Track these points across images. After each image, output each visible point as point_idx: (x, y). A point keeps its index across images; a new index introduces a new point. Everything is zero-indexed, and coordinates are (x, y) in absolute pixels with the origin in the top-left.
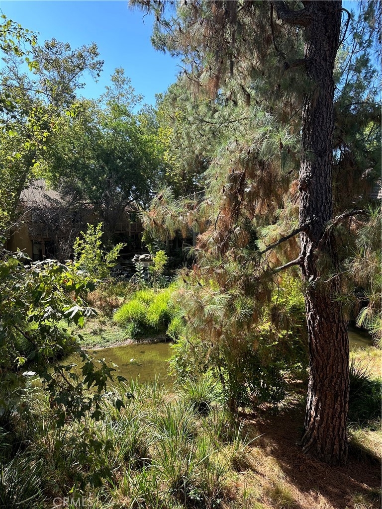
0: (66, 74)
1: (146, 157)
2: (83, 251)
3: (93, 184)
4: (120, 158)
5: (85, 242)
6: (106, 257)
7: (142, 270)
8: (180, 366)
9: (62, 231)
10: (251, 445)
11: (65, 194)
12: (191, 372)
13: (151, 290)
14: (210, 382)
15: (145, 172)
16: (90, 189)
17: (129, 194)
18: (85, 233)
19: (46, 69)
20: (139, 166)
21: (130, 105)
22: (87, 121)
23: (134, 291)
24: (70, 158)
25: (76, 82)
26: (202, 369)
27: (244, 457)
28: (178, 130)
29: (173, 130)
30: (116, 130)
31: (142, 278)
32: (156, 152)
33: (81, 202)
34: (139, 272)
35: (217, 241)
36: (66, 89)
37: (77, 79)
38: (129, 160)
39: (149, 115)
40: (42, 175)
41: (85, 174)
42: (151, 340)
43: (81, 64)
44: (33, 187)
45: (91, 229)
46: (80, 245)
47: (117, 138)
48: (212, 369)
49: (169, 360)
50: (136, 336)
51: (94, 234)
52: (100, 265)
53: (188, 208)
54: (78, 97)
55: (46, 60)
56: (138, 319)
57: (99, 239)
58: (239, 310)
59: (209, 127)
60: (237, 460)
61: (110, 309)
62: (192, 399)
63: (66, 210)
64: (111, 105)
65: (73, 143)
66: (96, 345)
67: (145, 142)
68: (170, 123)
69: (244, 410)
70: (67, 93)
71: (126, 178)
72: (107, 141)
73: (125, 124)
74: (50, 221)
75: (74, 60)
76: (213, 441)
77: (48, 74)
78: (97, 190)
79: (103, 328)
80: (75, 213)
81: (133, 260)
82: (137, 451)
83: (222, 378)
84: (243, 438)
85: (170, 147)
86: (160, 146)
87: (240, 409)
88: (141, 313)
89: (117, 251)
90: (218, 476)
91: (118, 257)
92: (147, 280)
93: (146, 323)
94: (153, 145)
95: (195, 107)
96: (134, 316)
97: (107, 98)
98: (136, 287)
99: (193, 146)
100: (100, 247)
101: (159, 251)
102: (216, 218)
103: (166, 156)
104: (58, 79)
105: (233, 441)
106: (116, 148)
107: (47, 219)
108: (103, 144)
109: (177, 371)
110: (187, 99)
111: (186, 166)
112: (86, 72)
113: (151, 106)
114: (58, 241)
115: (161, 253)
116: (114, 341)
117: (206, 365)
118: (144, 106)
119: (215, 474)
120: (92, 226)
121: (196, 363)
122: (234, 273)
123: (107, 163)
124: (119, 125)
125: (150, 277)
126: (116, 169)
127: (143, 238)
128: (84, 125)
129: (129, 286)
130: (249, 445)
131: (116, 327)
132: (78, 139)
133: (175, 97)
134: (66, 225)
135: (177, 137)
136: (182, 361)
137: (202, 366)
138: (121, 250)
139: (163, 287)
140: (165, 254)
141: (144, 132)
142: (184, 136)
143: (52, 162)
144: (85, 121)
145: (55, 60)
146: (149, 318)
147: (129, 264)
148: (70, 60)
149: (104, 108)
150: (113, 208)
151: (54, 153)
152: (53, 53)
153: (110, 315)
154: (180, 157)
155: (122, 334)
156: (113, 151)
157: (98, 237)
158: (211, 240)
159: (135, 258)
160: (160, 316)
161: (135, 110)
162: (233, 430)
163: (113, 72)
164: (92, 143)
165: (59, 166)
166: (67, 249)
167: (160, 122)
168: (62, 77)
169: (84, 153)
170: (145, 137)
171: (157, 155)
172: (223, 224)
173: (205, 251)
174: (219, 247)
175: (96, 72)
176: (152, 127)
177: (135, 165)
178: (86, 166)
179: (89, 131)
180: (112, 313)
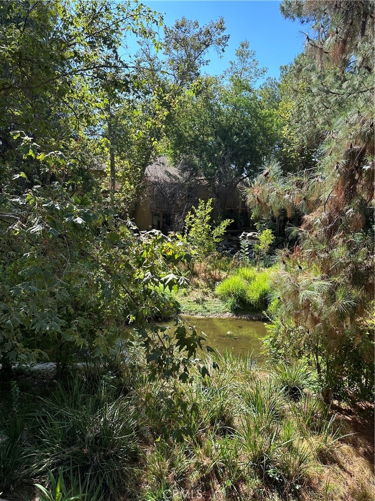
0: (192, 52)
1: (264, 133)
2: (193, 225)
3: (210, 160)
4: (237, 134)
5: (195, 216)
6: (213, 232)
7: (247, 247)
8: (273, 347)
9: (177, 205)
10: (342, 441)
11: (183, 170)
12: (284, 355)
13: (254, 269)
14: (305, 369)
15: (260, 148)
16: (205, 165)
17: (243, 171)
18: (197, 208)
19: (175, 48)
20: (256, 142)
21: (252, 80)
22: (209, 98)
23: (238, 267)
24: (190, 136)
25: (201, 59)
26: (297, 354)
27: (332, 451)
28: (300, 103)
29: (295, 103)
30: (235, 106)
31: (247, 255)
32: (275, 127)
33: (197, 178)
34: (244, 249)
35: (324, 223)
36: (192, 67)
37: (202, 56)
38: (246, 136)
39: (272, 89)
40: (165, 152)
41: (202, 151)
42: (249, 317)
43: (207, 40)
44: (156, 163)
45: (202, 204)
46: (191, 219)
47: (236, 114)
48: (307, 356)
49: (263, 339)
50: (235, 311)
51: (204, 210)
52: (207, 239)
53: (297, 185)
54: (202, 75)
55: (176, 39)
56: (238, 295)
57: (208, 214)
58: (340, 299)
59: (335, 98)
60: (324, 452)
61: (213, 282)
62: (283, 382)
63: (182, 186)
64: (233, 81)
65: (194, 121)
66: (197, 313)
67: (264, 117)
68: (292, 96)
69: (339, 404)
70: (192, 71)
71: (241, 154)
72: (226, 117)
73: (245, 99)
74: (169, 195)
75: (201, 37)
76: (300, 428)
77: (176, 53)
78: (212, 167)
79: (205, 299)
80: (190, 189)
81: (240, 237)
82: (223, 419)
83: (318, 367)
84: (333, 431)
85: (290, 121)
86: (280, 121)
87: (336, 402)
88: (241, 290)
89: (224, 226)
90: (301, 462)
91: (224, 232)
92: (251, 258)
93: (246, 299)
94: (272, 120)
95: (321, 77)
96: (234, 292)
97: (230, 74)
98: (240, 263)
99: (315, 120)
100: (210, 222)
101: (266, 229)
102: (327, 197)
103: (285, 131)
104: (184, 58)
105: (321, 433)
106: (234, 123)
107: (166, 193)
108: (222, 121)
109: (270, 352)
110: (313, 69)
111: (305, 141)
112: (211, 48)
113: (275, 79)
114: (174, 215)
115: (268, 231)
116: (214, 312)
117: (301, 351)
118: (267, 79)
119: (298, 460)
120: (203, 201)
121: (291, 347)
122: (341, 260)
123: (224, 139)
124: (239, 100)
125: (255, 255)
126: (231, 146)
127: (252, 216)
128: (205, 102)
129: (232, 262)
130: (339, 440)
131: (217, 299)
132: (199, 117)
133: (300, 68)
134: (181, 200)
135: (299, 110)
136: (276, 343)
137: (297, 351)
138: (228, 226)
139: (266, 267)
140: (272, 233)
141: (265, 107)
142: (306, 109)
143: (174, 140)
144: (207, 98)
145: (184, 39)
146: (249, 296)
147: (236, 241)
148: (197, 38)
149: (227, 84)
150: (226, 185)
151: (176, 130)
152: (182, 32)
153: (212, 288)
154: (299, 132)
155: (222, 306)
156: (231, 127)
157: (207, 213)
158: (318, 221)
159: (242, 235)
160: (261, 295)
161: (257, 84)
162: (324, 421)
163: (238, 46)
164: (212, 120)
165: (180, 143)
166: (181, 222)
167: (282, 95)
168: (189, 56)
169: (203, 130)
170: (265, 112)
171: (276, 131)
172: (334, 205)
173: (310, 232)
174: (325, 230)
175: (221, 48)
176: (274, 101)
177: (250, 141)
178: (204, 143)
179: (210, 107)
180: (214, 286)
